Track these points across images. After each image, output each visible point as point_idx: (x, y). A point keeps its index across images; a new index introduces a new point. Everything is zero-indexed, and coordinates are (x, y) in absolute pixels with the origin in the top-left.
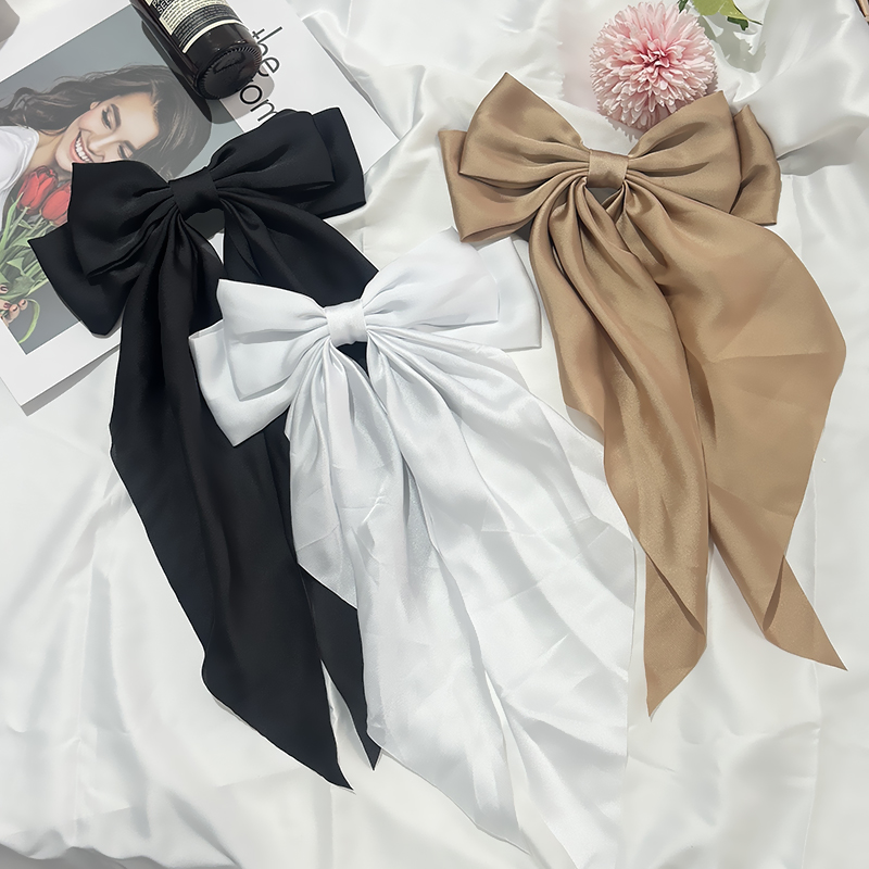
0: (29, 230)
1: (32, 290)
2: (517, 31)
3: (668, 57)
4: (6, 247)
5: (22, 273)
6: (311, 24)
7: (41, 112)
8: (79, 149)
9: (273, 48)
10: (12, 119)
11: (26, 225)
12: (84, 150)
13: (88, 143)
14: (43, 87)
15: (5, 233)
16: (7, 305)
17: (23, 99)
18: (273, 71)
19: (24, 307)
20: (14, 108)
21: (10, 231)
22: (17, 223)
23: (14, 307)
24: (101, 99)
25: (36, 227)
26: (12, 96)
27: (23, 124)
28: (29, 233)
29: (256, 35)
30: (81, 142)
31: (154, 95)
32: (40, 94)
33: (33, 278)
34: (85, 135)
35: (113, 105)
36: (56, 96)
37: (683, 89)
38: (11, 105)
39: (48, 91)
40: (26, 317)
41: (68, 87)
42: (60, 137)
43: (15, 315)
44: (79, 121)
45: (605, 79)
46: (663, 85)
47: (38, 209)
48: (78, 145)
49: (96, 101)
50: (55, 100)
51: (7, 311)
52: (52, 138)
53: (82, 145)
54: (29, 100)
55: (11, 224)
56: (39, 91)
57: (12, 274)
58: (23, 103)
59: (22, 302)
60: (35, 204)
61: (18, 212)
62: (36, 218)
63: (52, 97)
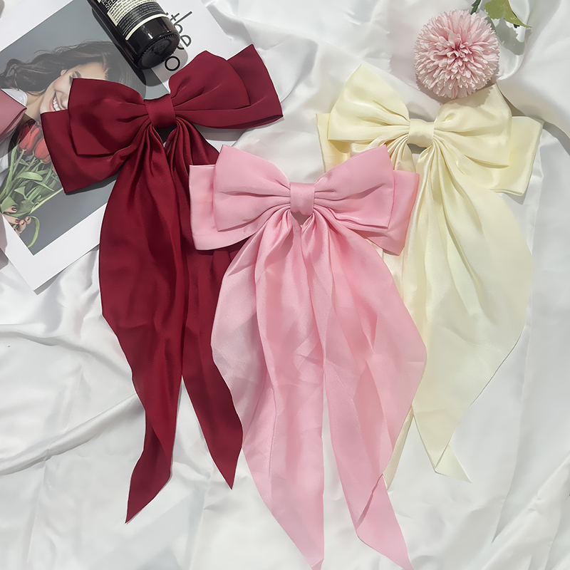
0: (27, 166)
1: (34, 209)
2: (358, 23)
3: (472, 54)
4: (13, 179)
5: (25, 198)
6: (212, 10)
7: (27, 78)
8: (56, 106)
9: (186, 29)
10: (7, 83)
11: (24, 162)
12: (59, 107)
13: (61, 102)
14: (26, 58)
15: (11, 169)
16: (18, 221)
17: (13, 68)
18: (187, 45)
19: (29, 222)
20: (8, 75)
21: (14, 167)
22: (18, 162)
23: (22, 222)
24: (68, 68)
25: (32, 164)
26: (5, 66)
27: (15, 87)
28: (28, 169)
29: (174, 18)
30: (57, 100)
31: (105, 64)
32: (25, 64)
33: (33, 201)
34: (59, 95)
35: (76, 72)
36: (35, 66)
37: (481, 77)
38: (6, 73)
39: (30, 61)
40: (31, 229)
41: (43, 58)
42: (41, 97)
43: (23, 227)
44: (54, 84)
45: (428, 67)
46: (468, 74)
47: (31, 151)
48: (55, 103)
49: (64, 69)
50: (36, 69)
51: (18, 225)
52: (36, 97)
53: (57, 103)
54: (17, 68)
55: (15, 162)
56: (24, 61)
57: (18, 199)
58: (13, 71)
59: (27, 218)
60: (29, 147)
61: (18, 154)
62: (31, 157)
63: (33, 66)
